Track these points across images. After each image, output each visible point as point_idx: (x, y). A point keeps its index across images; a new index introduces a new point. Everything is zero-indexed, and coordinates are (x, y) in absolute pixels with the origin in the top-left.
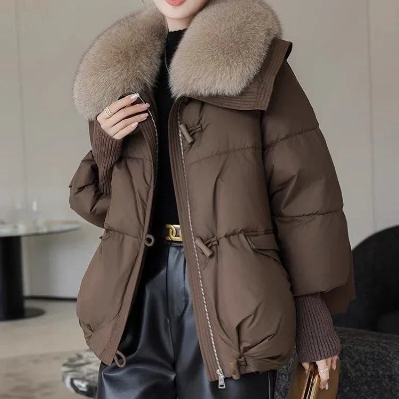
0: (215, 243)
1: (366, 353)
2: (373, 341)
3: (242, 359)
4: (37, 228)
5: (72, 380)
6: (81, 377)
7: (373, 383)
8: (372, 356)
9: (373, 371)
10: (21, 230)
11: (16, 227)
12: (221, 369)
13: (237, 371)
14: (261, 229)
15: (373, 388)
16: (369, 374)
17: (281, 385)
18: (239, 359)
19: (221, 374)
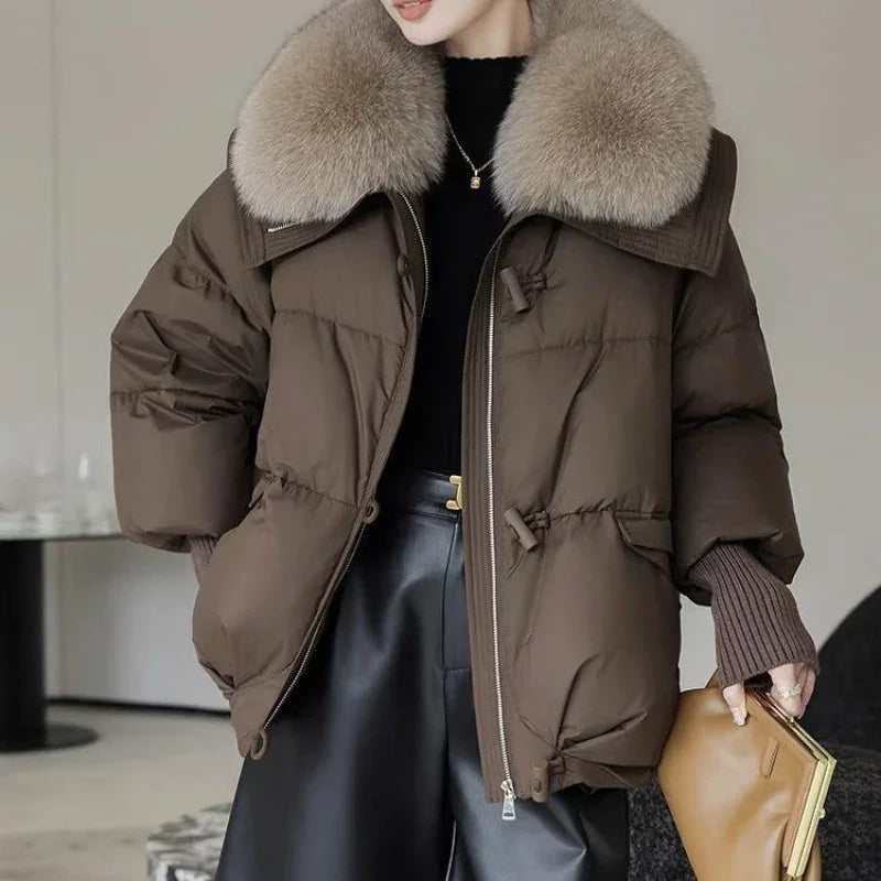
0: (542, 523)
1: (855, 795)
2: (871, 770)
3: (558, 761)
4: (87, 524)
5: (171, 872)
6: (194, 864)
7: (865, 863)
8: (865, 803)
9: (866, 834)
10: (45, 526)
11: (32, 518)
12: (510, 780)
13: (544, 786)
14: (648, 508)
15: (864, 872)
16: (858, 841)
17: (657, 861)
18: (552, 762)
19: (509, 791)
